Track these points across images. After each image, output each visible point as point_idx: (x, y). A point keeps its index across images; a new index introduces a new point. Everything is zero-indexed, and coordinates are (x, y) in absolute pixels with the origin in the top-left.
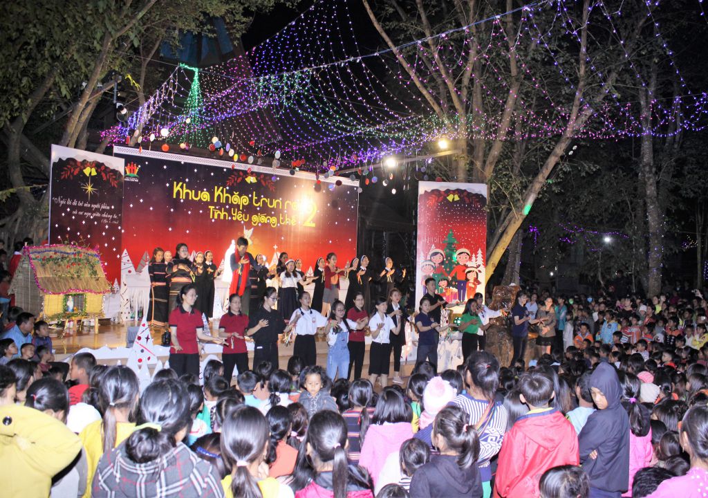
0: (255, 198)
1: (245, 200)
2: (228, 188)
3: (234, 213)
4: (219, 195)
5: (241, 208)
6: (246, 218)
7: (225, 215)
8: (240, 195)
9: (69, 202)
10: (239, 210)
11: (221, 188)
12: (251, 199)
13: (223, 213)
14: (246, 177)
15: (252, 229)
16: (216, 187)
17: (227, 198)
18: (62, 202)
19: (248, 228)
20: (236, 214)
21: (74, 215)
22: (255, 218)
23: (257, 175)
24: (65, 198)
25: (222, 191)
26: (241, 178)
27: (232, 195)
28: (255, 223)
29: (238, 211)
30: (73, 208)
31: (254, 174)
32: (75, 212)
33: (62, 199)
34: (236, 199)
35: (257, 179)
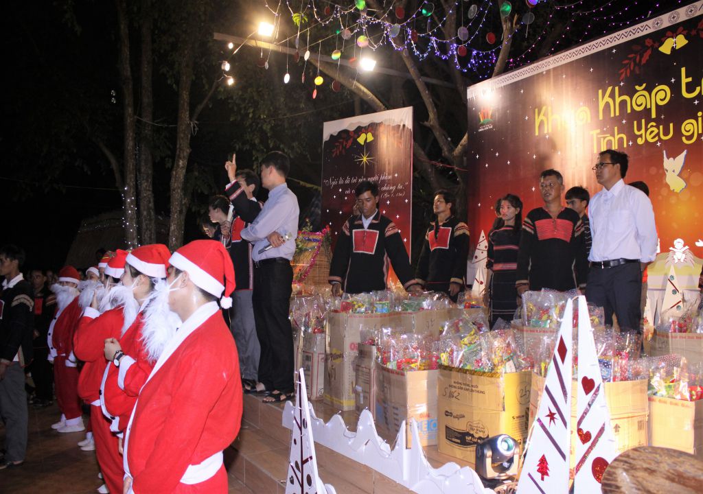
0: (685, 81)
1: (661, 95)
2: (622, 84)
3: (639, 129)
4: (607, 105)
5: (654, 115)
6: (666, 133)
7: (621, 140)
8: (649, 90)
9: (341, 182)
10: (649, 120)
11: (610, 89)
12: (676, 89)
13: (617, 137)
14: (661, 44)
15: (685, 153)
16: (600, 91)
17: (623, 103)
18: (334, 183)
19: (673, 154)
20: (643, 131)
21: (347, 195)
22: (689, 127)
23: (686, 27)
24: (337, 177)
25: (612, 96)
26: (649, 52)
27: (632, 93)
28: (689, 138)
29: (646, 125)
30: (345, 187)
31: (681, 28)
32: (348, 192)
33: (333, 180)
34: (641, 100)
35: (686, 38)
